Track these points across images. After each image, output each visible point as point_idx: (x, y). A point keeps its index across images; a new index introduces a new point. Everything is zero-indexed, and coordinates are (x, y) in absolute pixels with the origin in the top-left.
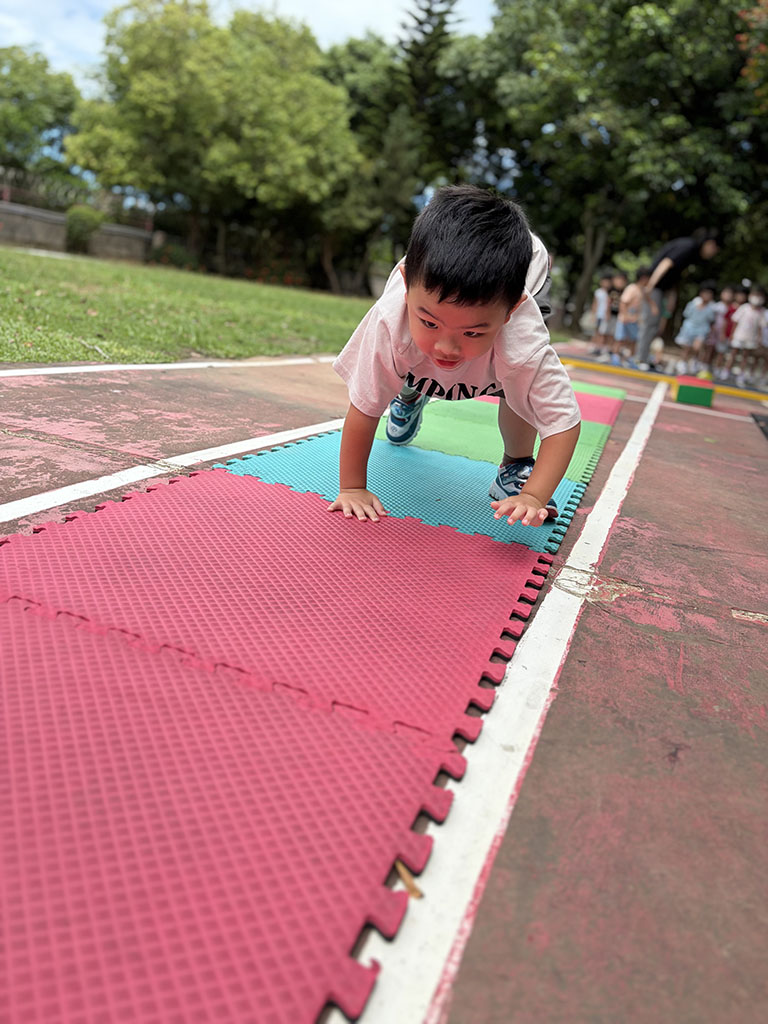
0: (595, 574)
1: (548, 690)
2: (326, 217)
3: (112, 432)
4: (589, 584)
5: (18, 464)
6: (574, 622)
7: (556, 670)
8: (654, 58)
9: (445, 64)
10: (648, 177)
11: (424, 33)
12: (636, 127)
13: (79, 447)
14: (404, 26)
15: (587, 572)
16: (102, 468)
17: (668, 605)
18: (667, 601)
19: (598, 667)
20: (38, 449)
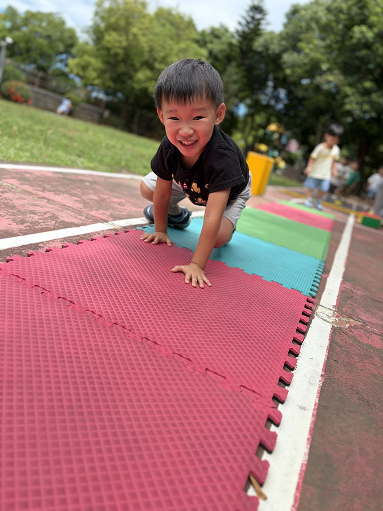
0: (335, 311)
1: (320, 375)
3: (85, 204)
4: (333, 316)
5: (39, 214)
6: (328, 338)
7: (323, 364)
8: (363, 52)
9: (258, 44)
10: (353, 111)
11: (249, 28)
12: (350, 85)
13: (69, 210)
14: (240, 23)
15: (331, 310)
16: (81, 222)
17: (376, 334)
18: (375, 332)
20: (49, 208)
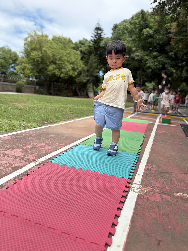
0: (141, 185)
1: (129, 225)
2: (77, 80)
3: (25, 152)
4: (139, 188)
5: (3, 166)
7: (131, 219)
8: (150, 40)
9: (102, 44)
10: (151, 66)
11: (97, 38)
12: (147, 55)
13: (18, 158)
14: (92, 37)
15: (139, 184)
17: (158, 193)
18: (158, 192)
19: (141, 217)
20: (8, 160)
